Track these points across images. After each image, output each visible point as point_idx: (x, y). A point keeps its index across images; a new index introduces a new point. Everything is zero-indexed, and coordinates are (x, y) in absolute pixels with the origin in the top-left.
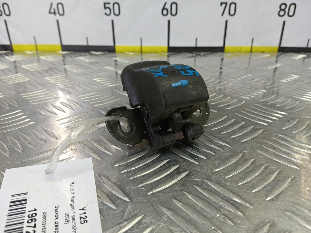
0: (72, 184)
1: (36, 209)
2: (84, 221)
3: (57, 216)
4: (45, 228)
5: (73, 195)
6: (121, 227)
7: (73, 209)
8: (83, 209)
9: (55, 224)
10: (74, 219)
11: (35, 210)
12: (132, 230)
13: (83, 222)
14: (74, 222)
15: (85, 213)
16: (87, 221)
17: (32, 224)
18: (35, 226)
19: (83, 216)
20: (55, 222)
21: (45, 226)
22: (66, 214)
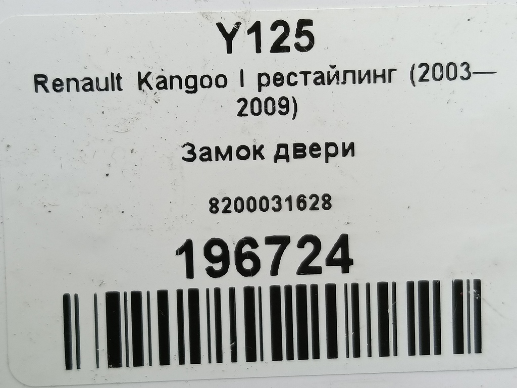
0: (49, 85)
1: (181, 243)
2: (299, 34)
3: (243, 153)
4: (301, 199)
5: (129, 82)
7: (221, 81)
8: (229, 38)
9: (286, 157)
10: (278, 80)
11: (187, 249)
13: (304, 41)
14: (293, 79)
15: (256, 28)
16: (303, 23)
17: (266, 254)
18: (283, 242)
19: (269, 37)
20: (277, 157)
21: (289, 199)
22: (241, 114)
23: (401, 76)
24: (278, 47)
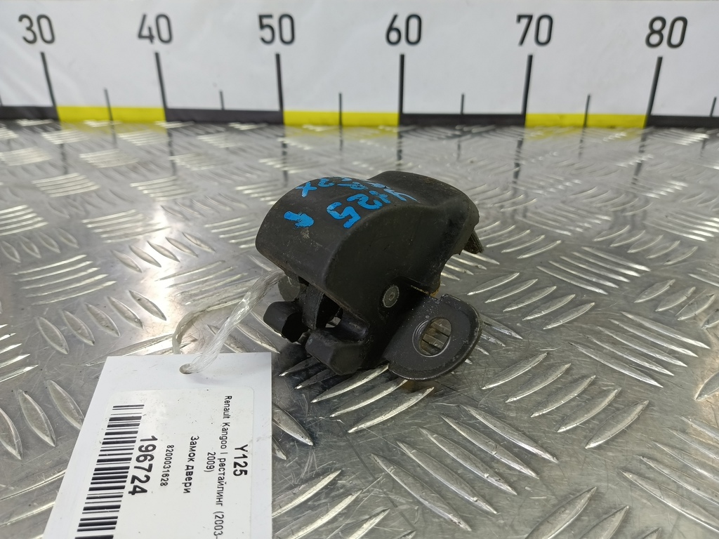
0: (228, 400)
1: (156, 437)
2: (241, 471)
3: (192, 455)
4: (167, 475)
5: (226, 420)
6: (294, 494)
7: (224, 446)
8: (242, 449)
9: (188, 469)
10: (222, 465)
11: (154, 439)
12: (317, 501)
13: (238, 473)
14: (222, 470)
15: (245, 457)
16: (246, 472)
17: (146, 464)
18: (149, 470)
19: (241, 461)
20: (188, 466)
21: (168, 471)
22: (209, 453)
23: (219, 508)
24: (236, 464)
